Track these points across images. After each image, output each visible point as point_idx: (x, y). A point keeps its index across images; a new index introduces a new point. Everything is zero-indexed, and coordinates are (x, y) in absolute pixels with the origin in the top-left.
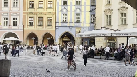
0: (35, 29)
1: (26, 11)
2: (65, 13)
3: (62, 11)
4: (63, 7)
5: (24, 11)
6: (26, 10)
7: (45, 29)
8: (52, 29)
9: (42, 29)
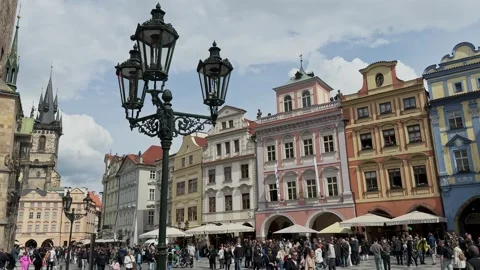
0: (385, 198)
1: (356, 158)
2: (463, 148)
3: (450, 144)
4: (452, 135)
5: (350, 160)
6: (354, 156)
7: (410, 196)
8: (432, 195)
9: (402, 198)
